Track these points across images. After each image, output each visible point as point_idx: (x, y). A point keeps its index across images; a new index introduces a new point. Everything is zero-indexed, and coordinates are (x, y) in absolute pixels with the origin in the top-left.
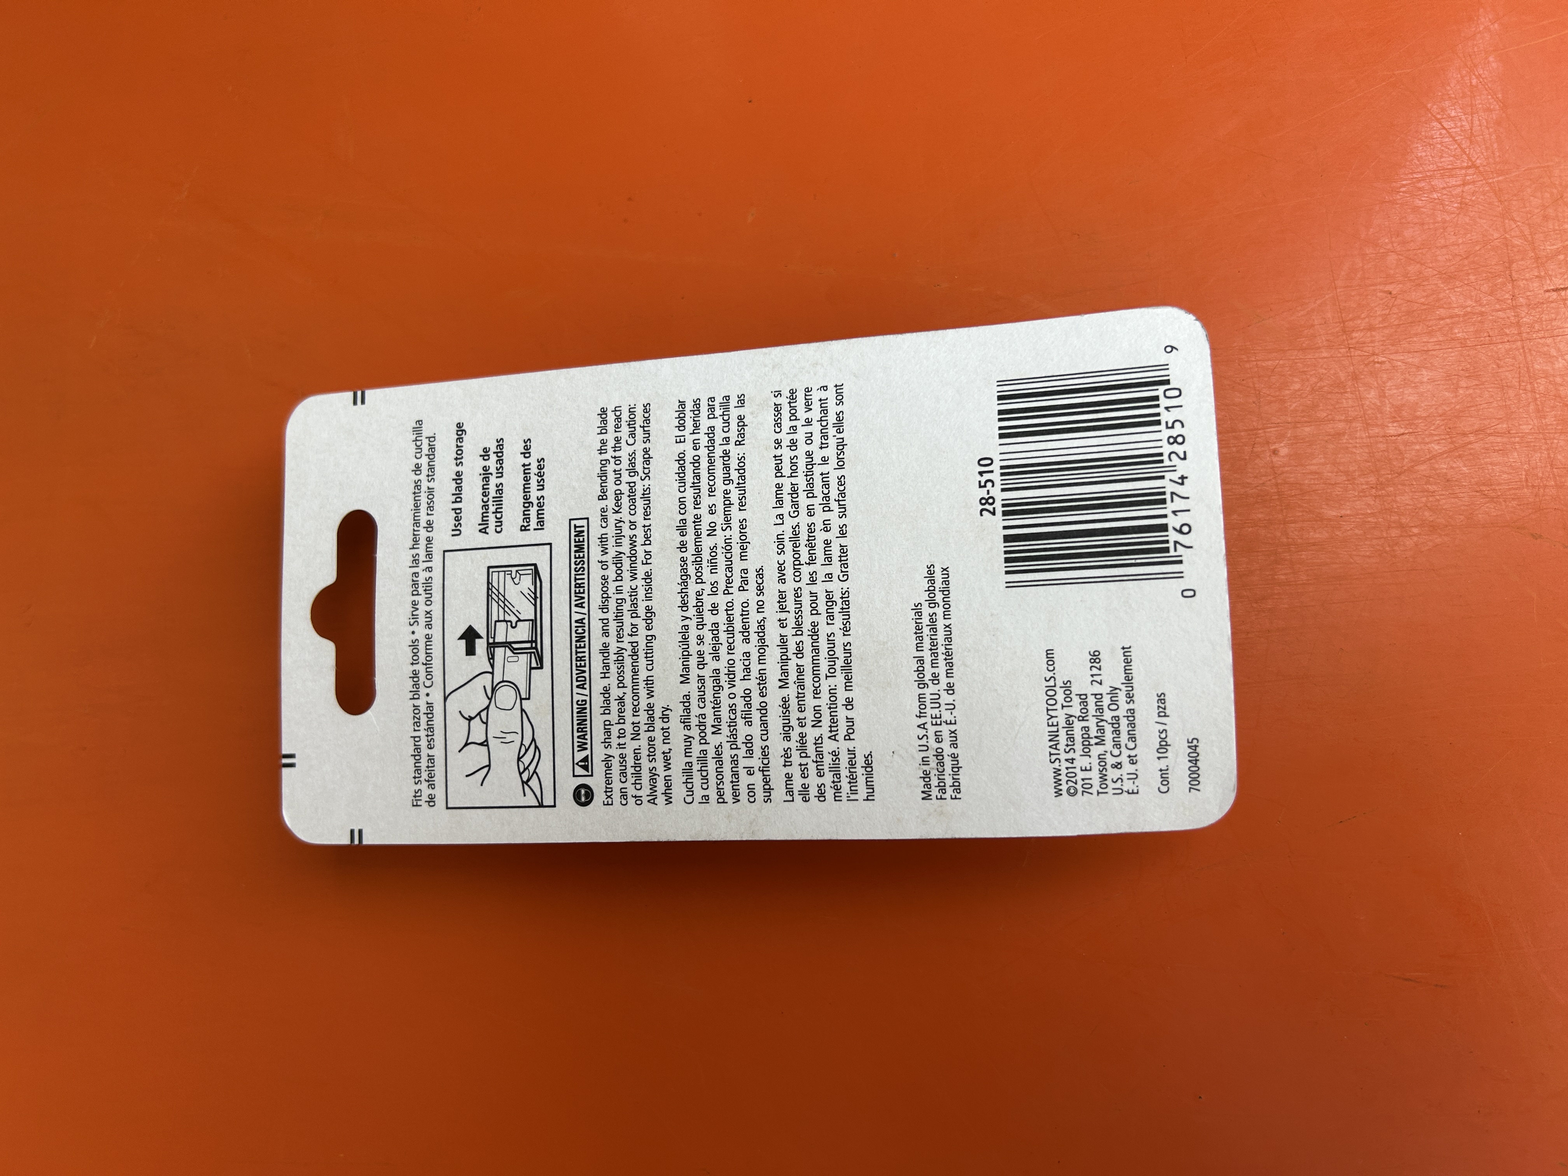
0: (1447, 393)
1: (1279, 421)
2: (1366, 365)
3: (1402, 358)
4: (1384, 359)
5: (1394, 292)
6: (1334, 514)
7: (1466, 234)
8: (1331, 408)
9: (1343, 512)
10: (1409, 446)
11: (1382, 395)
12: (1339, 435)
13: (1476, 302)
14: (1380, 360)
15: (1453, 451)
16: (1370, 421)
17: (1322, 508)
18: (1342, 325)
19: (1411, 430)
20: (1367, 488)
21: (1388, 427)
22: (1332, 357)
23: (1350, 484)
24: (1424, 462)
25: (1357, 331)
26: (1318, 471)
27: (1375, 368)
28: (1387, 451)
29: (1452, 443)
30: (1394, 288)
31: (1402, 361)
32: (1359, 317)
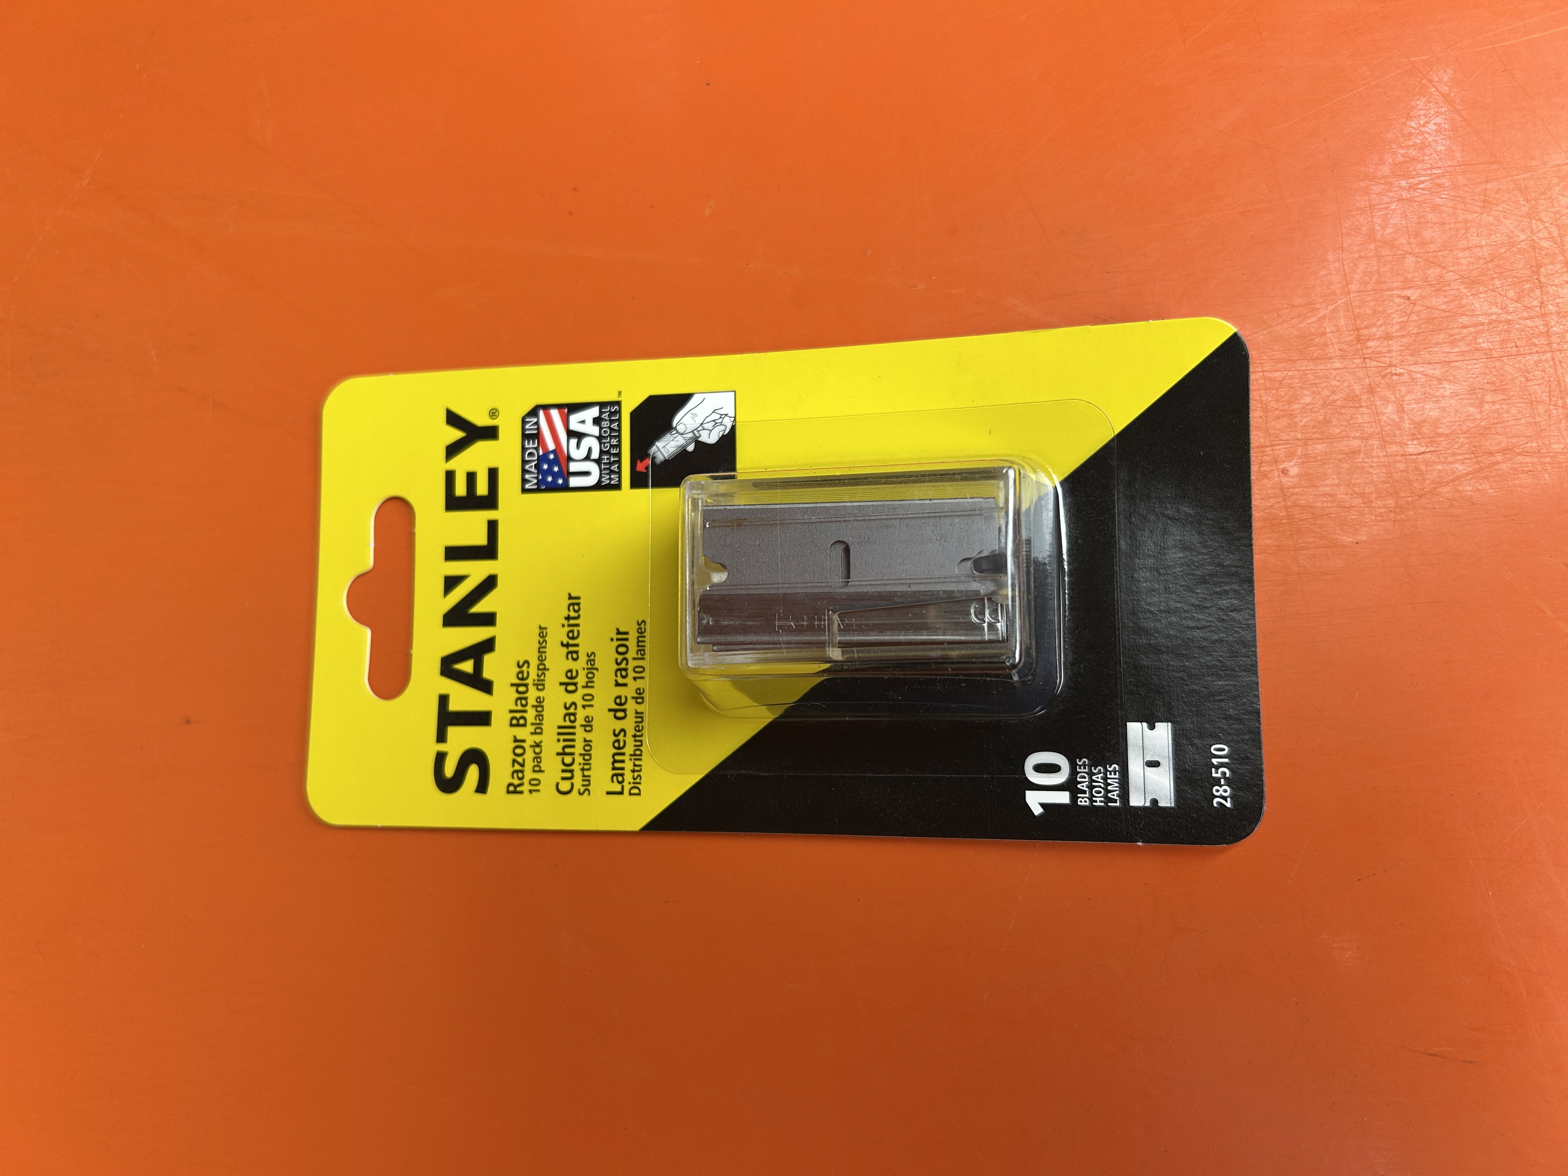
0: (1471, 409)
1: (1288, 437)
2: (1383, 377)
3: (1422, 369)
4: (1402, 371)
5: (1413, 298)
6: (1350, 540)
7: (1490, 235)
8: (1345, 423)
9: (1359, 538)
10: (1430, 466)
11: (1401, 410)
12: (1354, 453)
13: (1502, 308)
14: (1398, 372)
15: (1479, 472)
16: (1387, 439)
17: (1335, 534)
18: (1356, 333)
19: (1432, 449)
20: (1385, 512)
21: (1407, 445)
22: (1345, 368)
23: (1367, 507)
24: (1447, 483)
25: (1373, 339)
26: (1331, 493)
27: (1393, 380)
28: (1406, 471)
29: (1478, 462)
30: (1413, 294)
31: (1422, 373)
32: (1374, 325)
